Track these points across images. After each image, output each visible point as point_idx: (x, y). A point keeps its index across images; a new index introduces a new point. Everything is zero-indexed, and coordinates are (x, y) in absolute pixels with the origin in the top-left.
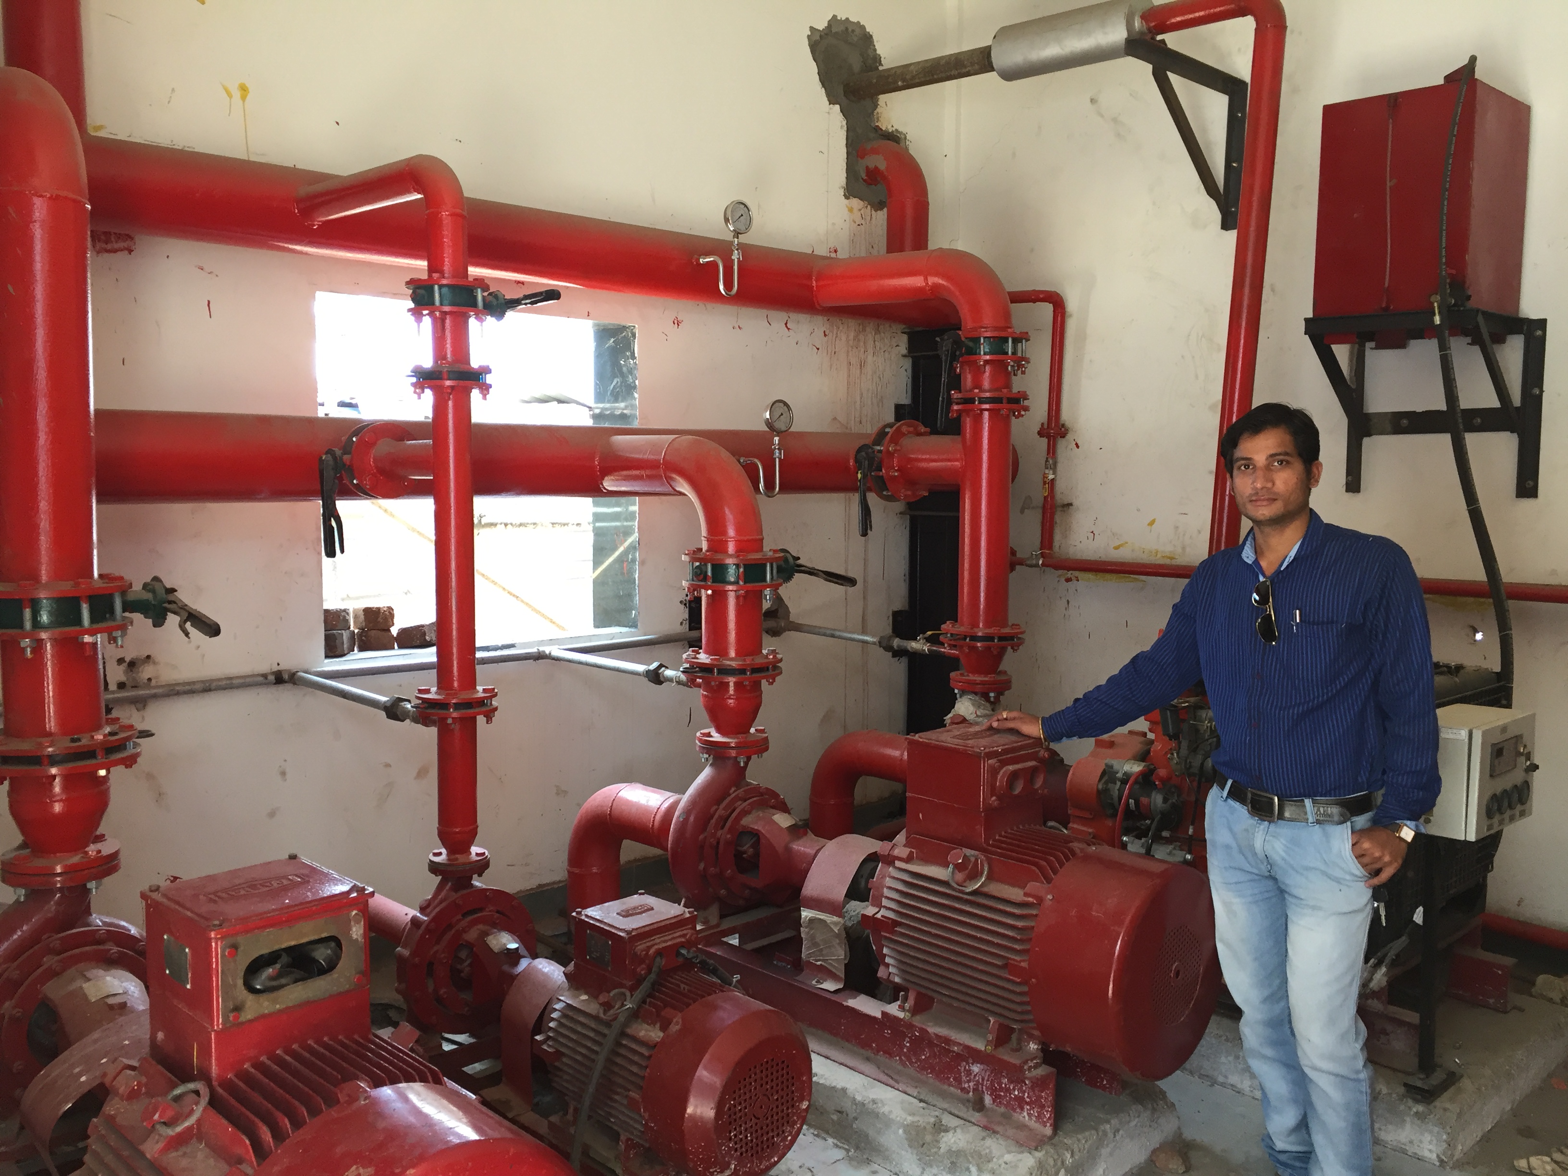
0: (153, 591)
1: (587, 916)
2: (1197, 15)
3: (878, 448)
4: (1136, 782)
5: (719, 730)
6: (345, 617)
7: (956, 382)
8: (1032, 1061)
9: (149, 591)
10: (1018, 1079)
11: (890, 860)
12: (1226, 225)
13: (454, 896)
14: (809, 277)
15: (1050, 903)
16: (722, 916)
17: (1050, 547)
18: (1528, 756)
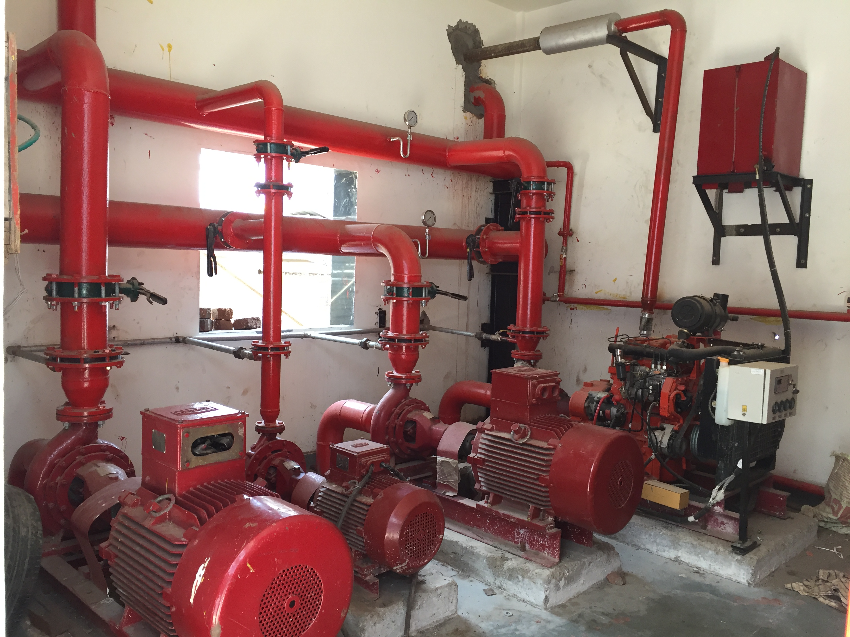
0: (133, 284)
1: (337, 447)
2: (642, 24)
3: (478, 236)
4: (603, 402)
5: (397, 371)
6: (209, 312)
7: (518, 204)
8: (550, 525)
9: (131, 284)
10: (543, 536)
11: (482, 430)
12: (655, 130)
13: (267, 443)
14: (445, 151)
15: (560, 448)
16: (396, 464)
17: (563, 291)
18: (794, 386)
